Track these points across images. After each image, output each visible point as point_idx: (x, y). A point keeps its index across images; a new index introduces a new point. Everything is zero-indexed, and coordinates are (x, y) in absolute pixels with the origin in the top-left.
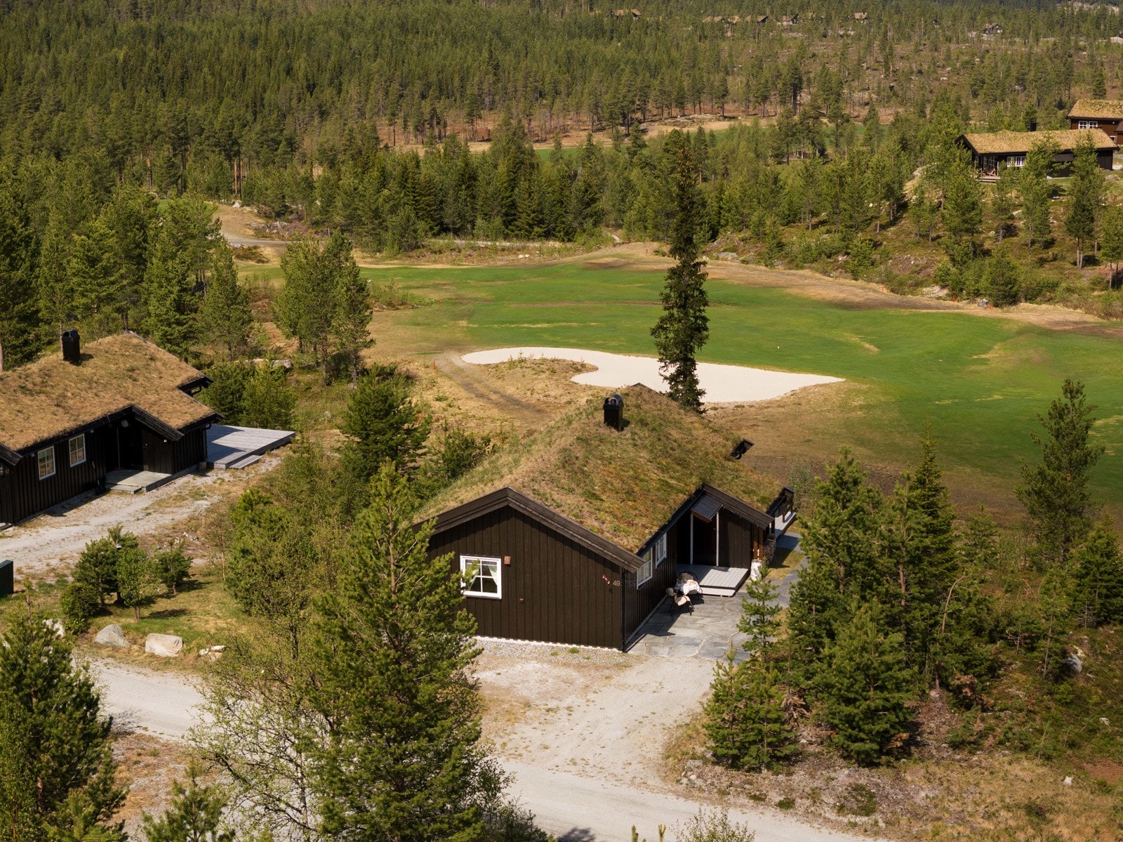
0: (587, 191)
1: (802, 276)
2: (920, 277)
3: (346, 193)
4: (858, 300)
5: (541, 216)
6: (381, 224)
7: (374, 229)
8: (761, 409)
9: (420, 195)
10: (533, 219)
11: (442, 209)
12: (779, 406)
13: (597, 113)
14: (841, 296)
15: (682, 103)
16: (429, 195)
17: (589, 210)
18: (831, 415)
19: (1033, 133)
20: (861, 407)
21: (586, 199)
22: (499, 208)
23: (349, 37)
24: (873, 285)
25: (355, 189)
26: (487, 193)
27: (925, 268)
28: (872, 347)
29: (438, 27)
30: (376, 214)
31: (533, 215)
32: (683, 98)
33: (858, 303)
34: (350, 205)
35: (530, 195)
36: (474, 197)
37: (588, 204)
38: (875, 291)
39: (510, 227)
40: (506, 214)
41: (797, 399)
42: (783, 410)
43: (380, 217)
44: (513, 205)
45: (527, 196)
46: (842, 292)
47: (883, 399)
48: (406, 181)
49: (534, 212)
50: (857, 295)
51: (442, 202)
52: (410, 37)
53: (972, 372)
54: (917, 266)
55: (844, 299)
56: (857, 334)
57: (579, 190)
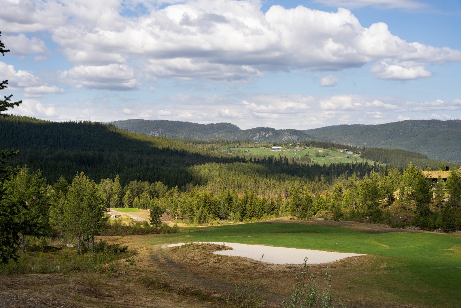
0: (272, 205)
1: (350, 223)
2: (405, 223)
3: (182, 202)
4: (377, 230)
5: (255, 214)
6: (193, 213)
7: (190, 216)
8: (320, 268)
9: (211, 205)
10: (252, 214)
11: (219, 211)
12: (332, 267)
13: (287, 193)
14: (369, 229)
15: (314, 191)
16: (214, 205)
17: (272, 212)
18: (366, 273)
19: (448, 171)
20: (385, 269)
21: (272, 207)
22: (240, 210)
23: (211, 171)
24: (384, 225)
25: (185, 201)
26: (235, 205)
27: (407, 219)
28: (386, 246)
29: (239, 169)
30: (192, 210)
31: (252, 213)
32: (314, 189)
33: (377, 231)
34: (182, 207)
35: (251, 206)
36: (231, 207)
37: (273, 210)
38: (385, 227)
39: (244, 218)
40: (242, 213)
41: (343, 263)
42: (334, 269)
43: (193, 211)
44: (245, 210)
45: (250, 206)
46: (370, 227)
47: (399, 264)
48: (206, 200)
49: (252, 212)
50: (376, 228)
51: (219, 208)
52: (230, 172)
53: (446, 256)
54: (403, 219)
55: (370, 230)
56: (378, 241)
57: (269, 204)
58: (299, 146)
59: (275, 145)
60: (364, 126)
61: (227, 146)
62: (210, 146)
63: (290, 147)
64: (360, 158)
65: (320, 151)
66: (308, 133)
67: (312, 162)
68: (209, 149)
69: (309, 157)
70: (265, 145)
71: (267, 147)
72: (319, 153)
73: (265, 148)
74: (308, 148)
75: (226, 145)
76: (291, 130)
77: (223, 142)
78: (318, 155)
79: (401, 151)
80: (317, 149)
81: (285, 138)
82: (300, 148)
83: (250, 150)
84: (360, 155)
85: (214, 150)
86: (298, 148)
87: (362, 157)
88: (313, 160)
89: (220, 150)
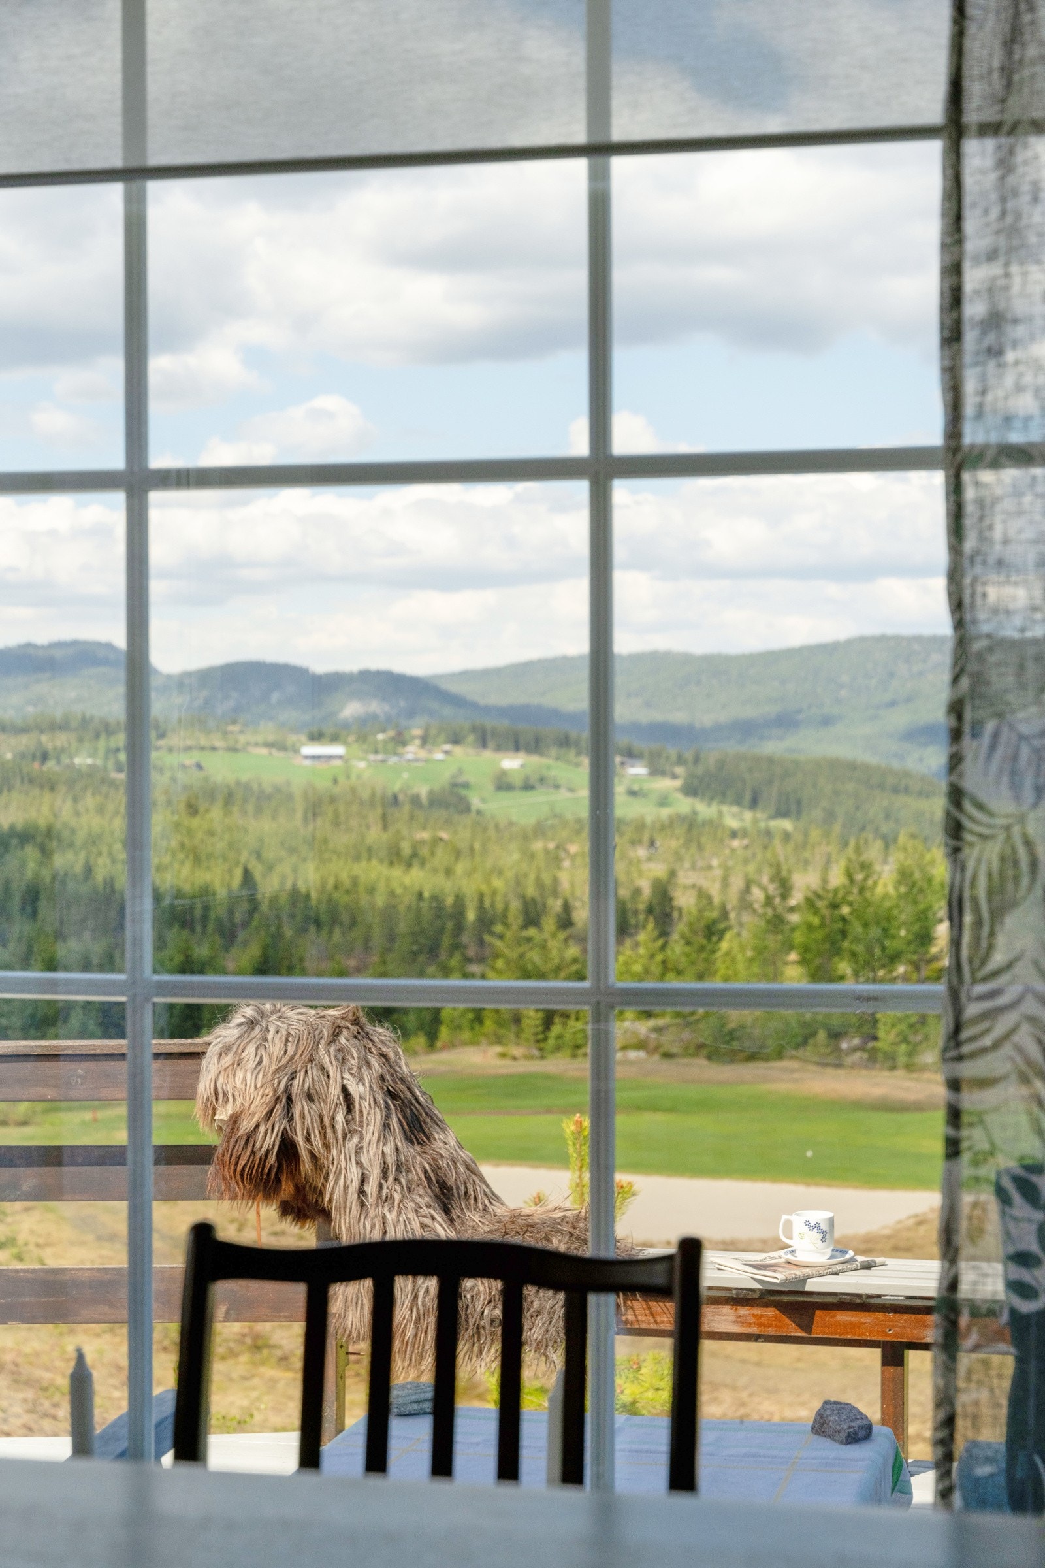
58: (418, 742)
59: (316, 737)
60: (687, 659)
61: (102, 743)
62: (25, 742)
63: (380, 747)
64: (679, 796)
65: (512, 763)
66: (454, 688)
67: (479, 812)
68: (22, 756)
69: (463, 792)
70: (271, 738)
71: (281, 746)
72: (504, 773)
73: (270, 754)
74: (458, 750)
75: (97, 736)
76: (378, 674)
77: (85, 722)
78: (503, 784)
79: (852, 766)
80: (498, 756)
81: (351, 710)
82: (422, 754)
83: (208, 760)
84: (678, 783)
85: (45, 757)
86: (412, 750)
87: (691, 790)
88: (482, 806)
89: (71, 758)
